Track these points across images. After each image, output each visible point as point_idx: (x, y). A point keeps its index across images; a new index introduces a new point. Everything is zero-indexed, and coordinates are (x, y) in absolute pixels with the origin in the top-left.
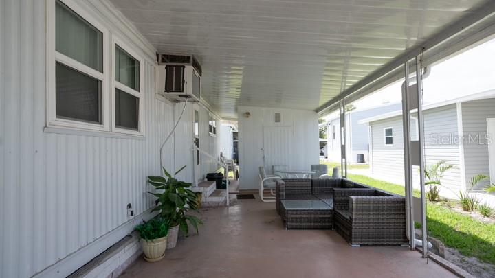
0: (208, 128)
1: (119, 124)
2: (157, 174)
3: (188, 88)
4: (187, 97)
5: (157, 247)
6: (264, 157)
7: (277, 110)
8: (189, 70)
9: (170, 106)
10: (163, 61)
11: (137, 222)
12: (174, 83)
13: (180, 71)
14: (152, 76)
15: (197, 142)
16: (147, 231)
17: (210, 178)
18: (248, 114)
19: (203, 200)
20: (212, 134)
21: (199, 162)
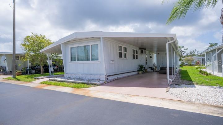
1: (136, 59)
2: (140, 64)
3: (144, 53)
5: (140, 72)
8: (144, 50)
10: (140, 49)
15: (146, 60)
16: (138, 71)
17: (150, 67)
18: (159, 54)
19: (147, 71)
20: (151, 58)
21: (147, 64)
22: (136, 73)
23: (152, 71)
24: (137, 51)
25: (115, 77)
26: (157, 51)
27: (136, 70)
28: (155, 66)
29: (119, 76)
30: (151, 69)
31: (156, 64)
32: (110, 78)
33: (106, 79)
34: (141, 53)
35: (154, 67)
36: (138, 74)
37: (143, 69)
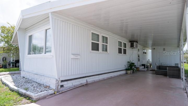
0: (143, 53)
1: (124, 53)
2: (129, 61)
3: (135, 46)
4: (134, 48)
5: (129, 72)
6: (159, 61)
7: (164, 47)
8: (135, 43)
9: (132, 49)
10: (130, 42)
11: (126, 68)
12: (132, 46)
13: (133, 43)
14: (128, 45)
15: (139, 56)
16: (127, 70)
17: (143, 65)
18: (154, 49)
19: (140, 69)
20: (145, 54)
21: (139, 61)
22: (124, 72)
23: (146, 69)
24: (125, 44)
25: (83, 81)
26: (152, 46)
27: (124, 69)
28: (149, 63)
29: (90, 80)
30: (145, 67)
31: (151, 60)
32: (67, 85)
33: (59, 87)
34: (131, 47)
35: (149, 65)
36: (127, 73)
37: (133, 67)
